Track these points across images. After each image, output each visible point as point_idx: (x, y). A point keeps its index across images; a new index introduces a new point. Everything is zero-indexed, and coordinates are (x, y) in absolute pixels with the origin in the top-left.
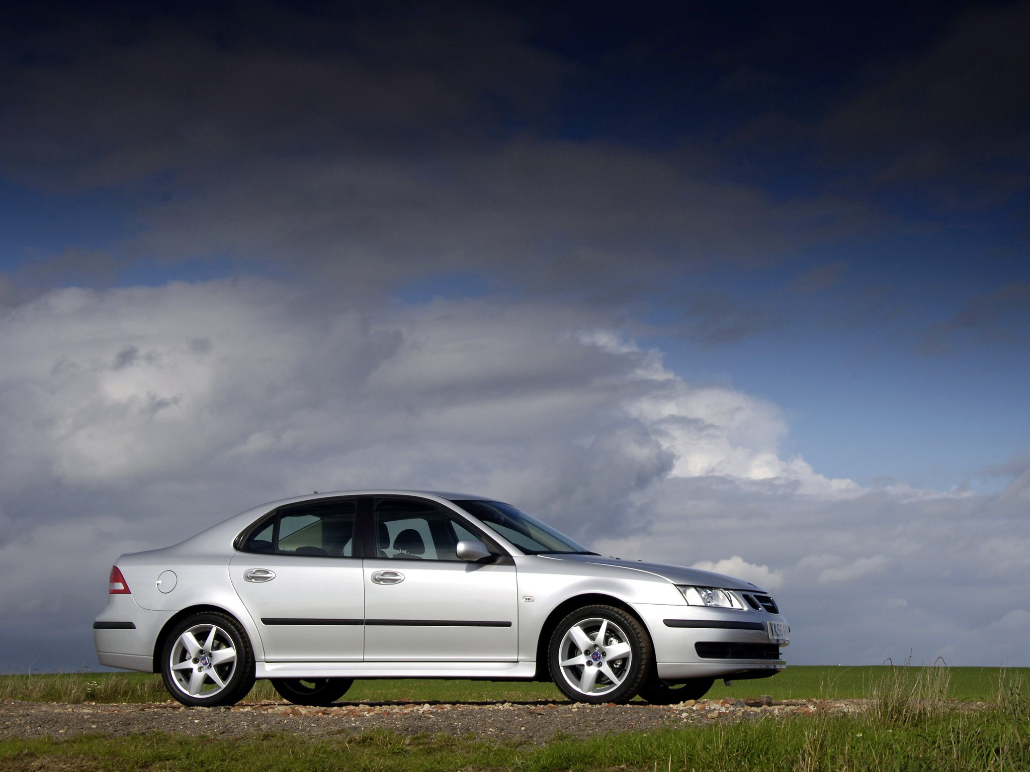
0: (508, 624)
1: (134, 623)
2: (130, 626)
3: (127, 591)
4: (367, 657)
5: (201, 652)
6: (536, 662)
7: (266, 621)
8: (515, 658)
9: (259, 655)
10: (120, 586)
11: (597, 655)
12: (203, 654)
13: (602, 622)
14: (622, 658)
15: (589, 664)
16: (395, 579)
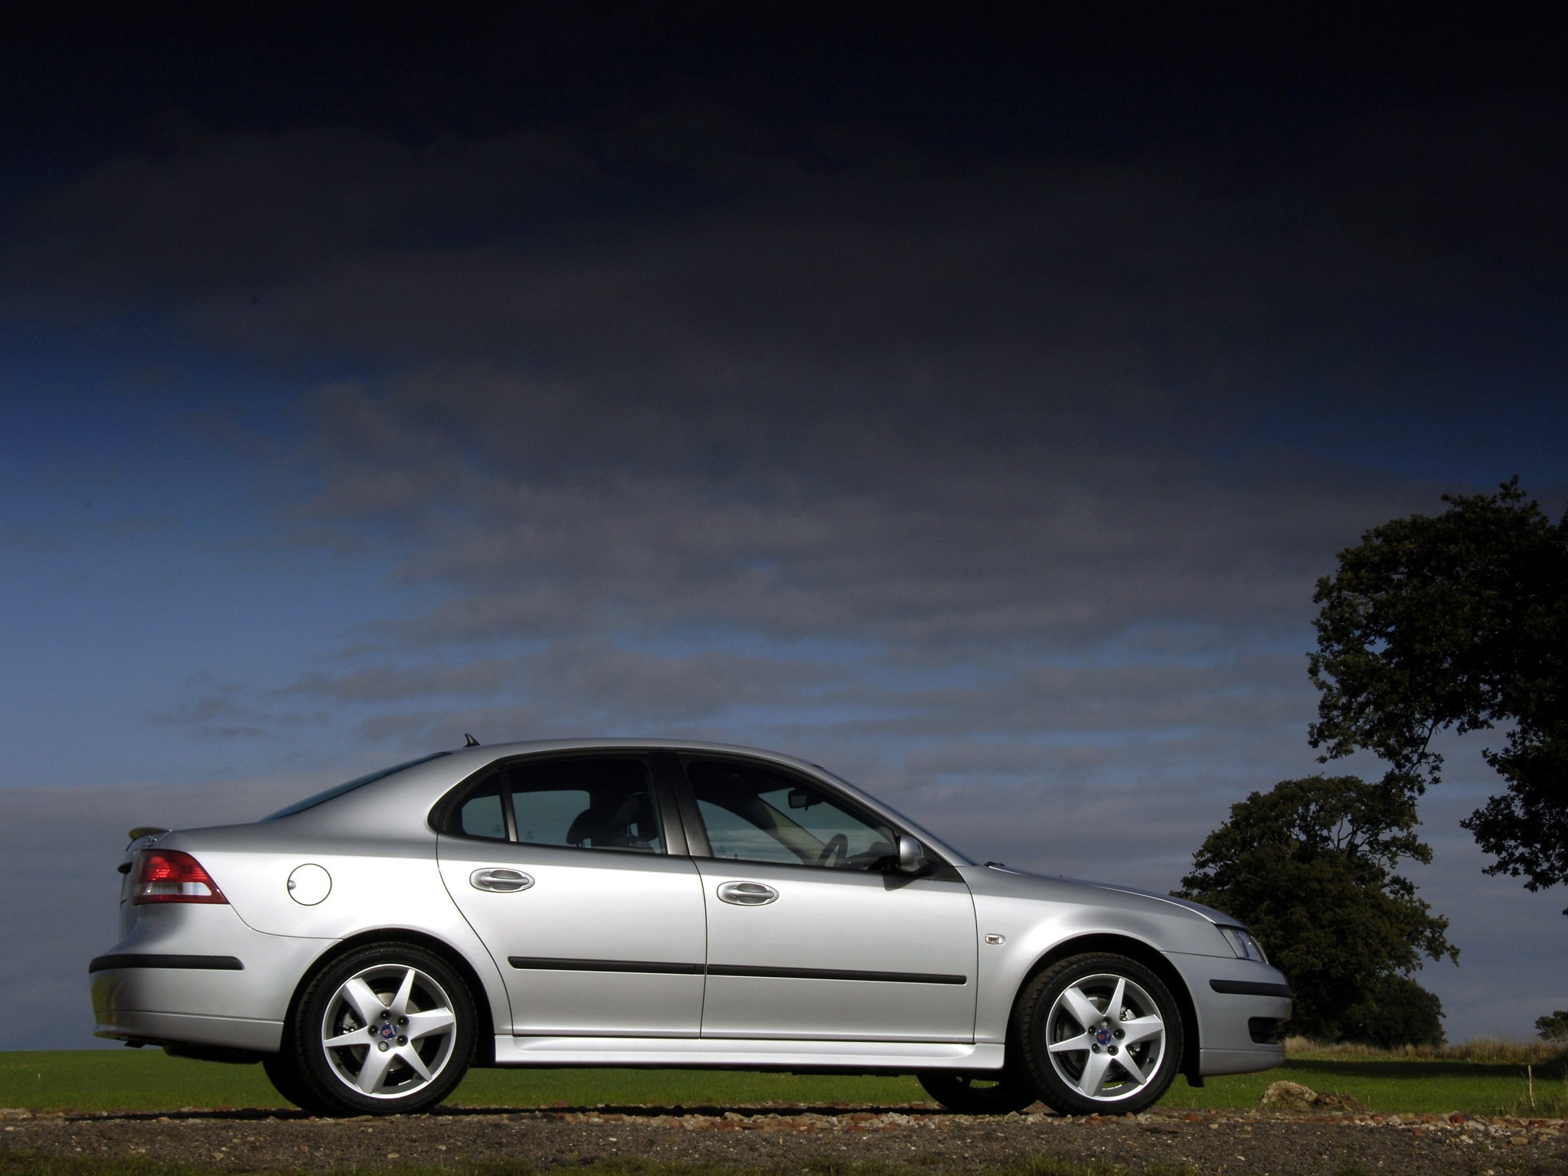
0: (960, 980)
1: (238, 958)
2: (231, 964)
3: (218, 898)
4: (705, 1030)
5: (385, 1015)
6: (1005, 1044)
7: (517, 962)
8: (969, 1036)
9: (501, 1023)
10: (203, 890)
11: (1106, 1036)
12: (387, 1018)
13: (1116, 981)
14: (1146, 1040)
15: (1096, 1049)
16: (761, 896)
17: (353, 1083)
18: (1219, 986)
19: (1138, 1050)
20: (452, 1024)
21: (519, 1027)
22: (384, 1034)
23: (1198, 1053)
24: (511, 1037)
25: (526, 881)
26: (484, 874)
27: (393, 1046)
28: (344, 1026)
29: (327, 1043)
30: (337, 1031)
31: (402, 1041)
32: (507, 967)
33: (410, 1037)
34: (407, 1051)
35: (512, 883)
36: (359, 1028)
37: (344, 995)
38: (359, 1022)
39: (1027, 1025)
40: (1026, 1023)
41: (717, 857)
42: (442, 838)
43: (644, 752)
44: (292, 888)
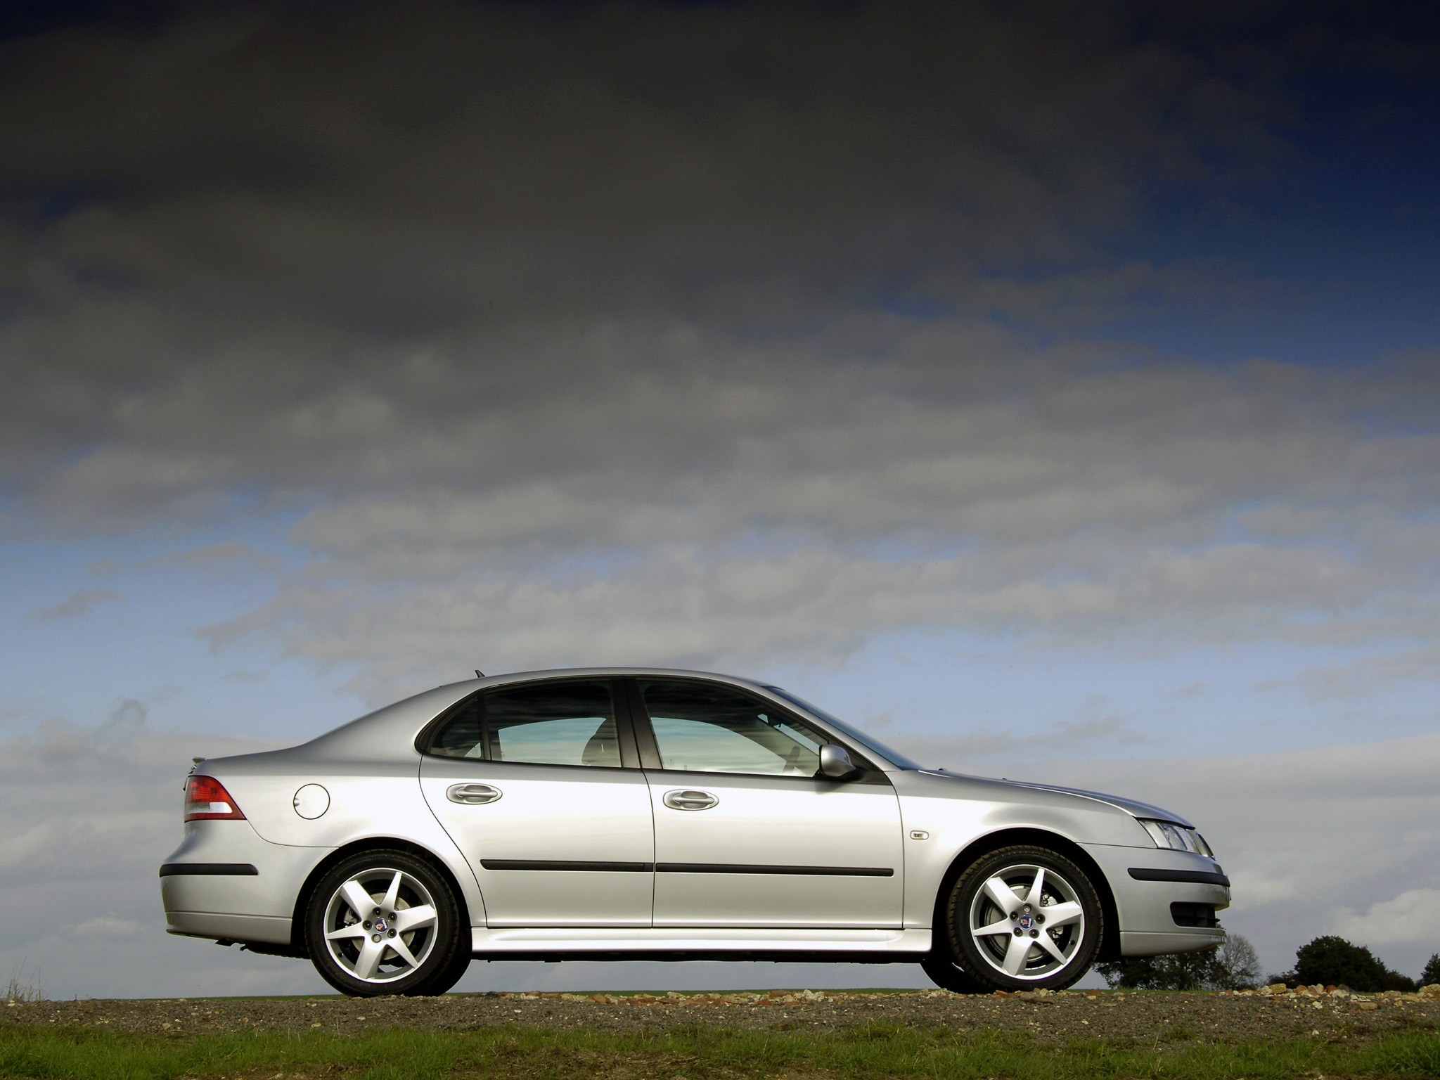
0: (889, 872)
1: (254, 865)
2: (248, 870)
3: (237, 815)
4: (657, 921)
5: (377, 911)
6: (932, 929)
7: (488, 864)
8: (898, 923)
9: (476, 917)
10: (225, 808)
11: (1028, 920)
12: (378, 914)
13: (1036, 871)
14: (1069, 923)
15: (1018, 933)
16: (702, 803)
17: (352, 969)
18: (1138, 874)
19: (1060, 933)
20: (435, 918)
21: (492, 920)
22: (378, 928)
23: (1119, 934)
24: (486, 929)
25: (495, 794)
26: (457, 789)
27: (385, 938)
28: (345, 922)
29: (328, 936)
30: (340, 924)
31: (392, 933)
32: (479, 868)
33: (399, 931)
34: (398, 944)
35: (483, 796)
36: (358, 922)
37: (341, 894)
38: (356, 917)
39: (952, 912)
40: (952, 910)
41: (666, 769)
42: (426, 759)
43: (607, 679)
44: (297, 805)
